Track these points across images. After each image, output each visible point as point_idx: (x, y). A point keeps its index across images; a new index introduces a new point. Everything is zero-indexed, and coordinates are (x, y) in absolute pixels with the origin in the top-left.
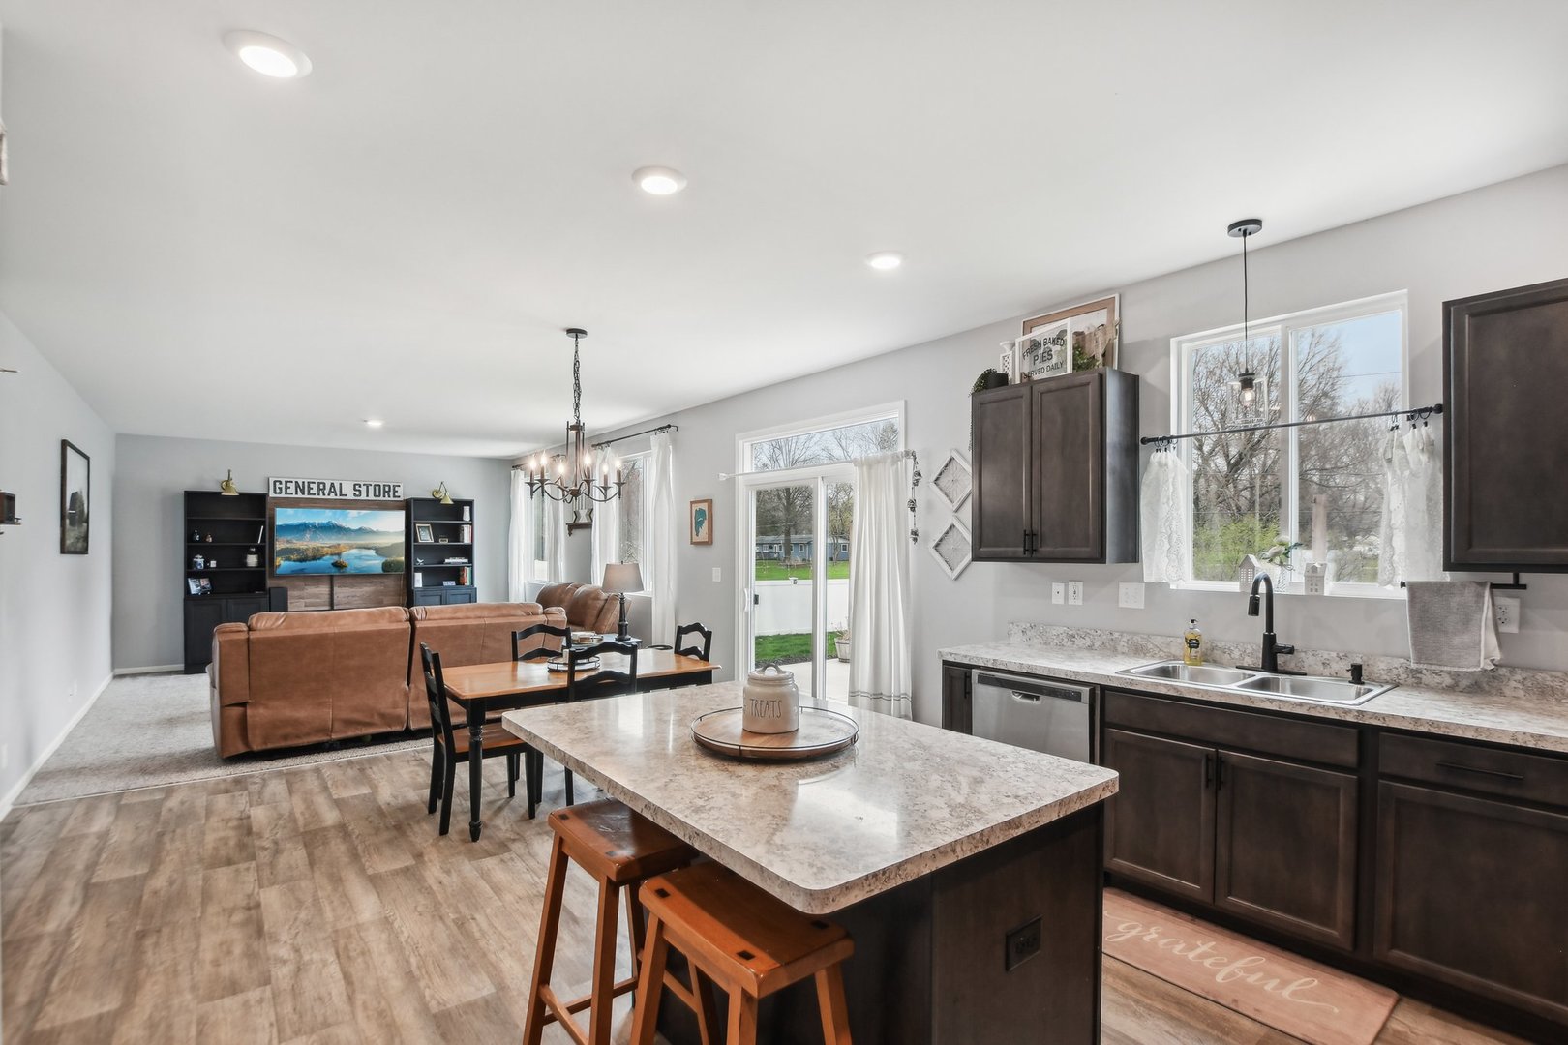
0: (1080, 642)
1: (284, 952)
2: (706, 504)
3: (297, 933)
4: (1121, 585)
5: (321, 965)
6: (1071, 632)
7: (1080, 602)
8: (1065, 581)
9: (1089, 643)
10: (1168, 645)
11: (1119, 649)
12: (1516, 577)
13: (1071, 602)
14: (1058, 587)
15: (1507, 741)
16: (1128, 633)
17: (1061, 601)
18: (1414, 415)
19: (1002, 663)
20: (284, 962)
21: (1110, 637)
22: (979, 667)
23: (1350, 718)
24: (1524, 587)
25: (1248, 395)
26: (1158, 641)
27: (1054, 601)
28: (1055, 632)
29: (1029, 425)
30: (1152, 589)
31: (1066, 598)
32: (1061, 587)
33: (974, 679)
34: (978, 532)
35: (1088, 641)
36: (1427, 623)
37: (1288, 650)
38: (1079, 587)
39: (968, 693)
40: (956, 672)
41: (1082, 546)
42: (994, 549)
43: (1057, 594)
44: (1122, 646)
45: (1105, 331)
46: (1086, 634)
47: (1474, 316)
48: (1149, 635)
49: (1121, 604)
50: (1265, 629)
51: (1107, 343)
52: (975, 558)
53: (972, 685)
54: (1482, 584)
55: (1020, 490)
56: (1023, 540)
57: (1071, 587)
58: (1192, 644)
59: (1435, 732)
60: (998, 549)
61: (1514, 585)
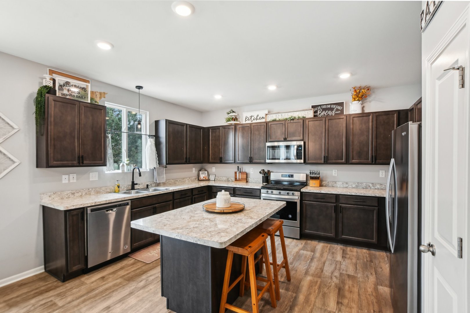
0: (76, 195)
1: (334, 279)
3: (329, 283)
4: (91, 174)
5: (328, 271)
6: (73, 192)
7: (75, 181)
8: (68, 174)
10: (107, 189)
11: (92, 194)
13: (71, 181)
14: (64, 177)
16: (94, 188)
17: (67, 182)
20: (335, 276)
21: (88, 190)
25: (139, 126)
26: (103, 189)
27: (63, 182)
28: (66, 193)
29: (79, 116)
30: (100, 174)
31: (69, 180)
32: (67, 176)
33: (89, 212)
34: (52, 155)
35: (80, 194)
36: (158, 174)
37: (137, 184)
38: (75, 175)
39: (83, 219)
40: (75, 213)
41: (100, 161)
42: (62, 162)
43: (65, 179)
44: (93, 192)
45: (101, 93)
46: (80, 191)
47: (169, 123)
48: (101, 187)
49: (91, 180)
50: (132, 180)
51: (100, 98)
52: (48, 166)
53: (87, 214)
54: (163, 167)
55: (75, 141)
56: (77, 158)
57: (71, 176)
58: (119, 187)
59: (181, 190)
60: (64, 162)
61: (166, 167)
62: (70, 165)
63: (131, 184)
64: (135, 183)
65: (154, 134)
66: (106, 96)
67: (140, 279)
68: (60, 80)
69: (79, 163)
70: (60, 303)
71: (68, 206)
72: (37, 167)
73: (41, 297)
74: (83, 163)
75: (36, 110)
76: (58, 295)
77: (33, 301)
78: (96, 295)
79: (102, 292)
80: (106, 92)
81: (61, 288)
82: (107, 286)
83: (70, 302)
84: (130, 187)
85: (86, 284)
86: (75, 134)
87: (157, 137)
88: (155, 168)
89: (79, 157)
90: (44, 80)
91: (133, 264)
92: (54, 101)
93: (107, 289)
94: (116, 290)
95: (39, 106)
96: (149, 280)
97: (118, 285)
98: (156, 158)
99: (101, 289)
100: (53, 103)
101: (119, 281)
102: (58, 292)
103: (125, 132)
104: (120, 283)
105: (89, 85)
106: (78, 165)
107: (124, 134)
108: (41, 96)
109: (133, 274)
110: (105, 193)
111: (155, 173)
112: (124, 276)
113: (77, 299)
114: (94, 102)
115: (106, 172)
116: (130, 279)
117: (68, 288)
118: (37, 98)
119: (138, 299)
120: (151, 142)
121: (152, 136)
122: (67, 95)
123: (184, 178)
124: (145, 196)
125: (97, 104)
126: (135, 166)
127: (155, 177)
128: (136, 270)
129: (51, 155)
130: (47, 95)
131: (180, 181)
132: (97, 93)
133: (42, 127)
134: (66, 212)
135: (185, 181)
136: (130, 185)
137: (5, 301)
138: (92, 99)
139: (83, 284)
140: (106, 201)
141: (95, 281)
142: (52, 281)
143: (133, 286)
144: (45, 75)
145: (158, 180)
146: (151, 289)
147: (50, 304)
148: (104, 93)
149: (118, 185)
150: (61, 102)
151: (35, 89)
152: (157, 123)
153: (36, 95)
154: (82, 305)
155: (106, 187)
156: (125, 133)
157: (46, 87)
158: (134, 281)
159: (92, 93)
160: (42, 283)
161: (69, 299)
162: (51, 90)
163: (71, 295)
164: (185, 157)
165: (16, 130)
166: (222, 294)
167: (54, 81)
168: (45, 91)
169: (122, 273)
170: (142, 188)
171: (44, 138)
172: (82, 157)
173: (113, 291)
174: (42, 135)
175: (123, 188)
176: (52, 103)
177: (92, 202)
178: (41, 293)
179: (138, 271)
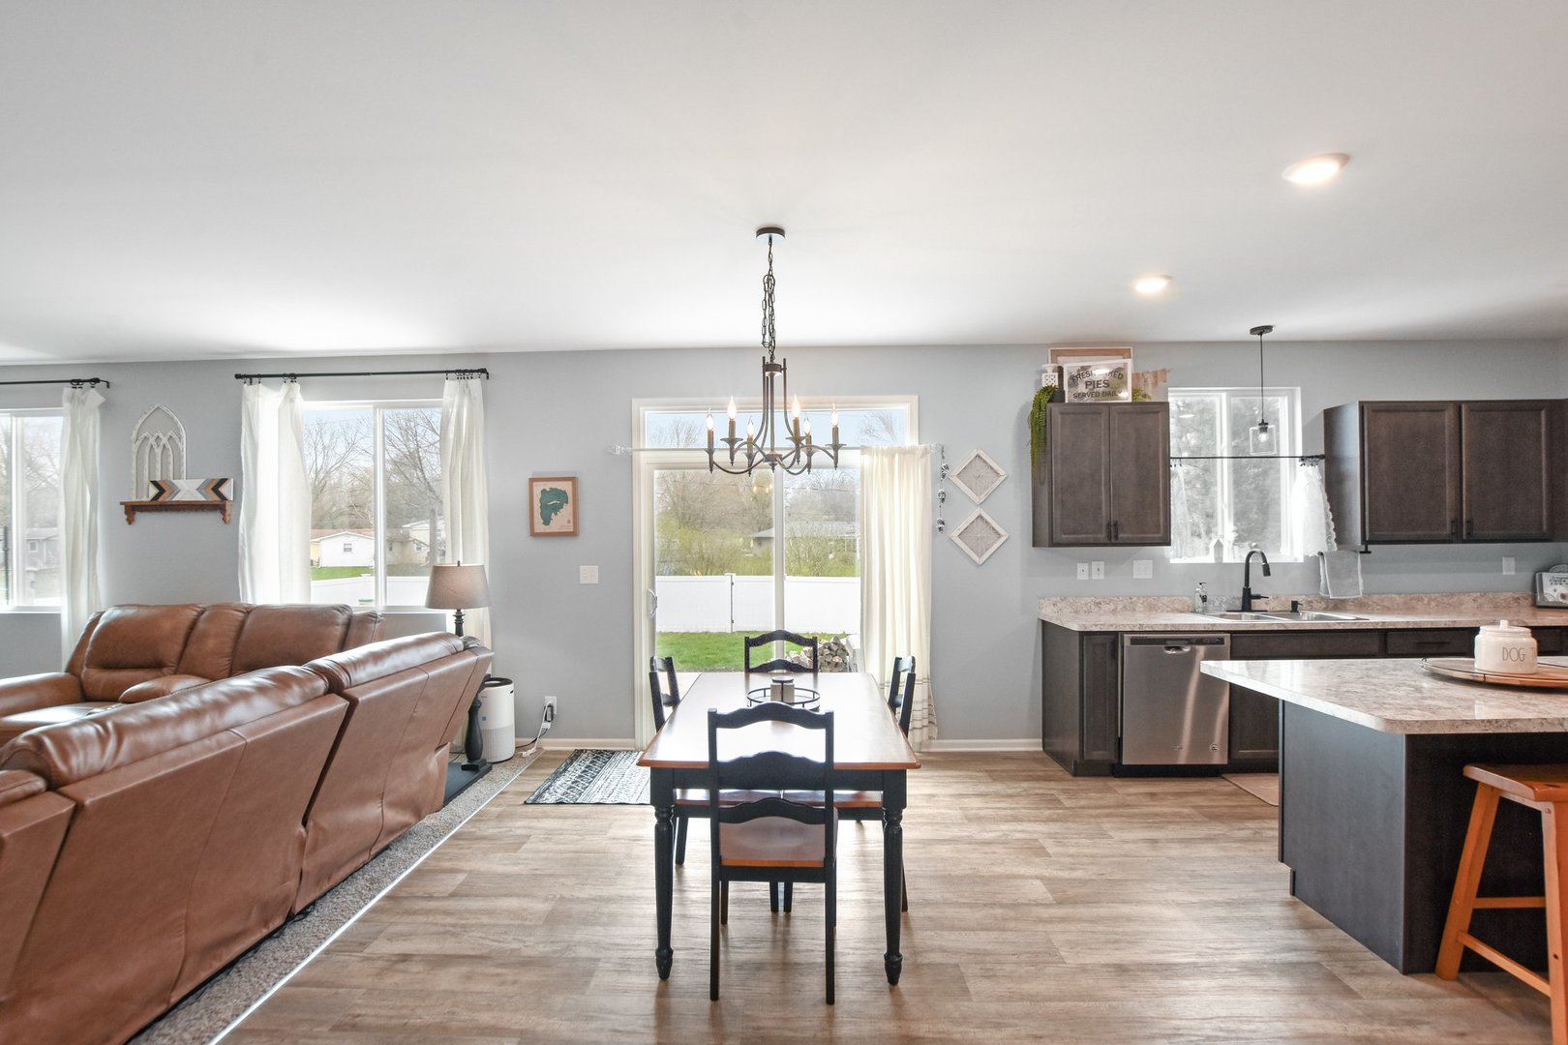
0: (1105, 607)
2: (570, 483)
4: (1136, 563)
6: (1098, 601)
7: (1102, 577)
8: (1089, 560)
9: (1113, 607)
10: (1174, 603)
11: (1137, 609)
12: (1366, 547)
13: (1094, 578)
14: (1081, 567)
15: (1443, 626)
16: (1144, 598)
17: (1086, 577)
18: (1303, 458)
19: (1148, 626)
21: (1130, 601)
22: (1127, 632)
23: (1379, 627)
24: (1370, 552)
25: (1263, 437)
26: (1165, 600)
27: (1080, 577)
28: (1083, 602)
29: (1107, 437)
30: (1160, 563)
31: (1090, 575)
32: (1085, 566)
33: (1127, 643)
34: (1059, 521)
35: (1112, 606)
36: (1334, 573)
37: (1258, 597)
38: (1102, 565)
39: (1114, 655)
40: (1099, 639)
41: (1154, 533)
42: (1075, 536)
43: (1082, 572)
44: (1139, 607)
45: (1155, 375)
46: (1111, 601)
47: (1374, 411)
48: (1159, 597)
49: (1135, 577)
50: (1242, 585)
51: (1155, 384)
52: (1054, 544)
53: (1123, 647)
54: (1355, 551)
55: (1100, 488)
56: (1104, 528)
57: (1095, 565)
58: (1204, 599)
59: (1416, 627)
60: (1080, 536)
61: (1367, 552)
62: (1091, 541)
63: (1240, 594)
64: (1253, 593)
65: (1322, 451)
66: (1168, 375)
67: (1241, 825)
68: (1071, 365)
69: (1109, 537)
70: (1067, 803)
71: (1087, 624)
72: (1034, 545)
73: (1037, 785)
74: (1116, 537)
75: (1032, 437)
76: (1065, 791)
77: (1025, 785)
78: (1134, 816)
79: (1146, 815)
80: (1167, 368)
81: (1071, 783)
82: (1158, 810)
83: (1083, 807)
84: (1239, 604)
85: (1116, 792)
86: (1101, 476)
87: (1330, 461)
88: (1322, 554)
89: (1109, 525)
90: (1044, 375)
91: (1230, 794)
92: (1062, 414)
93: (1156, 815)
94: (1178, 823)
95: (1037, 429)
96: (1264, 835)
97: (1181, 817)
98: (1328, 525)
99: (1145, 810)
100: (1059, 416)
101: (1186, 811)
102: (1066, 787)
103: (1225, 455)
104: (1188, 816)
105: (1129, 362)
106: (1106, 541)
107: (1222, 462)
108: (1040, 410)
109: (1226, 810)
110: (1168, 611)
111: (1324, 569)
112: (1202, 807)
113: (1096, 807)
114: (1140, 399)
115: (1172, 561)
116: (1214, 817)
117: (1082, 787)
118: (1033, 414)
119: (1223, 853)
120: (1308, 476)
121: (1312, 457)
122: (1084, 395)
123: (1452, 595)
124: (1276, 628)
125: (1147, 400)
126: (1256, 546)
127: (1322, 582)
128: (1236, 806)
129: (1057, 521)
130: (1050, 405)
131: (1434, 600)
132: (1147, 376)
133: (1042, 468)
134: (1083, 634)
135: (1462, 604)
136: (1238, 598)
137: (986, 771)
138: (1135, 392)
139: (1109, 790)
140: (1166, 625)
141: (1136, 794)
142: (1055, 768)
143: (1218, 829)
144: (1044, 366)
145: (1332, 589)
146: (1262, 850)
147: (1049, 797)
148: (1164, 371)
149: (1203, 594)
150: (1074, 413)
151: (1030, 396)
152: (1331, 417)
153: (1031, 409)
154: (1105, 820)
155: (1172, 596)
156: (1225, 460)
157: (1046, 389)
158: (1223, 823)
159: (1136, 376)
160: (1038, 767)
161: (1083, 803)
162: (1054, 395)
163: (1085, 798)
164: (1448, 516)
165: (1002, 479)
166: (1452, 903)
167: (1060, 370)
168: (1045, 398)
169: (1199, 801)
170: (1278, 609)
171: (1045, 489)
172: (1115, 525)
173: (1170, 822)
174: (1042, 484)
175: (1217, 603)
176: (1057, 418)
177: (1135, 623)
178: (1038, 779)
179: (1239, 810)
